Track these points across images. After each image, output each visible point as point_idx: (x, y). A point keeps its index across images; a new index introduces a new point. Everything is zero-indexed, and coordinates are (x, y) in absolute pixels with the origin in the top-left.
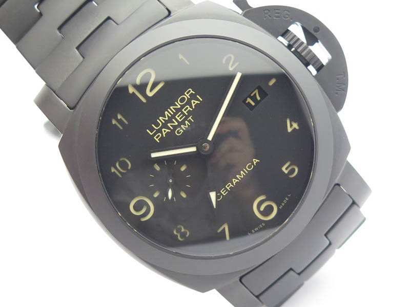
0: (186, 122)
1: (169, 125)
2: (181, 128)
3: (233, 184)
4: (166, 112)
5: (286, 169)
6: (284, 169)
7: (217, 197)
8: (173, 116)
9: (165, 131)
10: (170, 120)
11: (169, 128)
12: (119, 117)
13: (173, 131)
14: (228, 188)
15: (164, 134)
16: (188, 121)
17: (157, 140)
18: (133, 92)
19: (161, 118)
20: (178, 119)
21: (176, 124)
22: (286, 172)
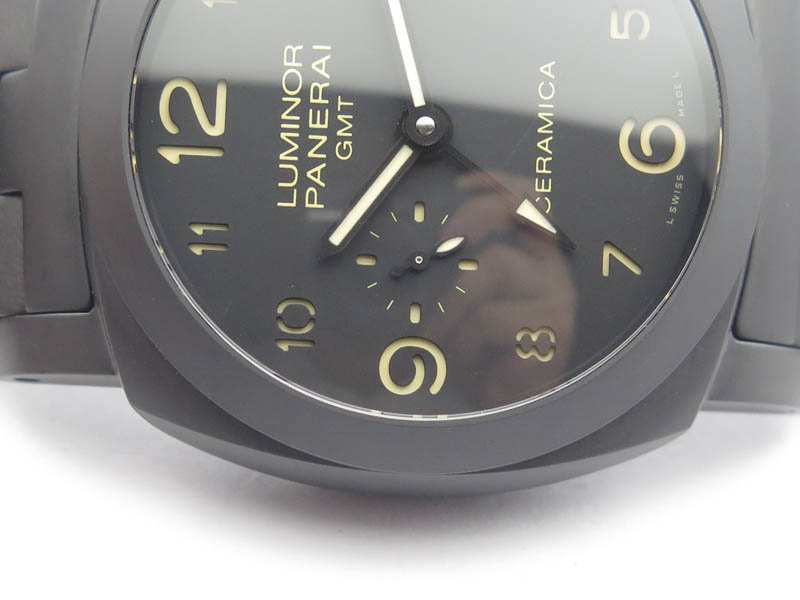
0: (340, 117)
1: (311, 154)
2: (343, 139)
3: (546, 155)
4: (283, 135)
5: (621, 31)
6: (615, 34)
7: (540, 208)
8: (305, 130)
9: (315, 174)
10: (305, 144)
11: (317, 162)
12: (199, 230)
13: (331, 159)
14: (544, 171)
15: (318, 181)
16: (341, 113)
17: (315, 205)
18: (180, 156)
19: (282, 157)
20: (318, 125)
21: (324, 139)
22: (625, 36)
